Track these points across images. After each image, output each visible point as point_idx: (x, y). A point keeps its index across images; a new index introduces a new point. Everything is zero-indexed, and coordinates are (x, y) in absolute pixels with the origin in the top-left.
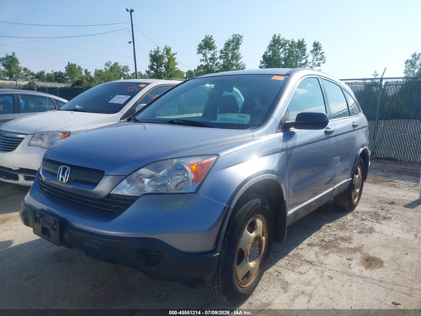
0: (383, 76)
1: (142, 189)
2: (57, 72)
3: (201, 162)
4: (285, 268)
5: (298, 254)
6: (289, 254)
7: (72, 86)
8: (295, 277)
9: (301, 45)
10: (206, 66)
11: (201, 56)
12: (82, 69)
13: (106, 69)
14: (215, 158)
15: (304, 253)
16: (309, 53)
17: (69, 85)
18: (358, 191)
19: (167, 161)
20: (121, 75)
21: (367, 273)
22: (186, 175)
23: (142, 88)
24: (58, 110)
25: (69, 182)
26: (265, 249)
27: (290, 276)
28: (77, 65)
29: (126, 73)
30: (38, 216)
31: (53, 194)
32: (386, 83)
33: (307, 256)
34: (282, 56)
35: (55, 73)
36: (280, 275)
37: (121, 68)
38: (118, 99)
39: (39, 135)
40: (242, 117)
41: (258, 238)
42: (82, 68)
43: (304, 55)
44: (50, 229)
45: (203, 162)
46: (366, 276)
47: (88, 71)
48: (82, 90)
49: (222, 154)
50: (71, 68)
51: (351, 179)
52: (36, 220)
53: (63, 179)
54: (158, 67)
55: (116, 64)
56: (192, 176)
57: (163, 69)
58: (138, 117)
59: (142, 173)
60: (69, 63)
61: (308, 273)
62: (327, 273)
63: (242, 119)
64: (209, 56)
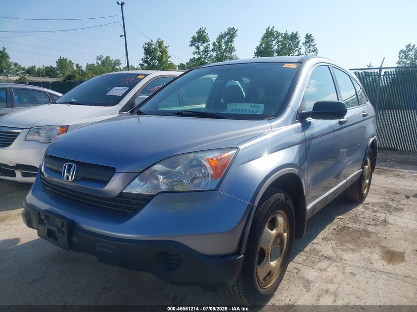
0: (382, 65)
1: (157, 186)
2: (48, 67)
3: (220, 156)
4: (304, 265)
5: (315, 249)
6: (305, 249)
7: (64, 80)
8: (316, 274)
9: (294, 37)
10: (200, 59)
11: (194, 49)
12: (73, 64)
13: (97, 63)
14: (234, 151)
15: (321, 248)
16: (302, 46)
17: (61, 80)
18: (367, 181)
19: (181, 156)
20: (114, 69)
21: (390, 268)
22: (203, 171)
23: (141, 79)
24: (53, 103)
25: (75, 180)
26: (286, 246)
27: (310, 274)
28: (68, 59)
29: (118, 67)
30: (43, 217)
31: (58, 193)
32: (385, 73)
33: (324, 251)
34: (275, 48)
35: (46, 68)
36: (299, 273)
37: (113, 62)
38: (117, 91)
39: (36, 129)
40: (254, 107)
41: (279, 236)
42: (73, 62)
43: (297, 47)
44: (56, 231)
45: (222, 156)
46: (389, 271)
47: (80, 66)
48: (74, 85)
49: (241, 147)
50: (62, 63)
51: (362, 170)
52: (41, 222)
53: (69, 177)
54: (151, 60)
55: (107, 58)
56: (211, 172)
57: (157, 62)
58: (141, 109)
59: (156, 169)
60: (60, 57)
61: (329, 269)
62: (348, 270)
63: (255, 109)
64: (202, 48)
